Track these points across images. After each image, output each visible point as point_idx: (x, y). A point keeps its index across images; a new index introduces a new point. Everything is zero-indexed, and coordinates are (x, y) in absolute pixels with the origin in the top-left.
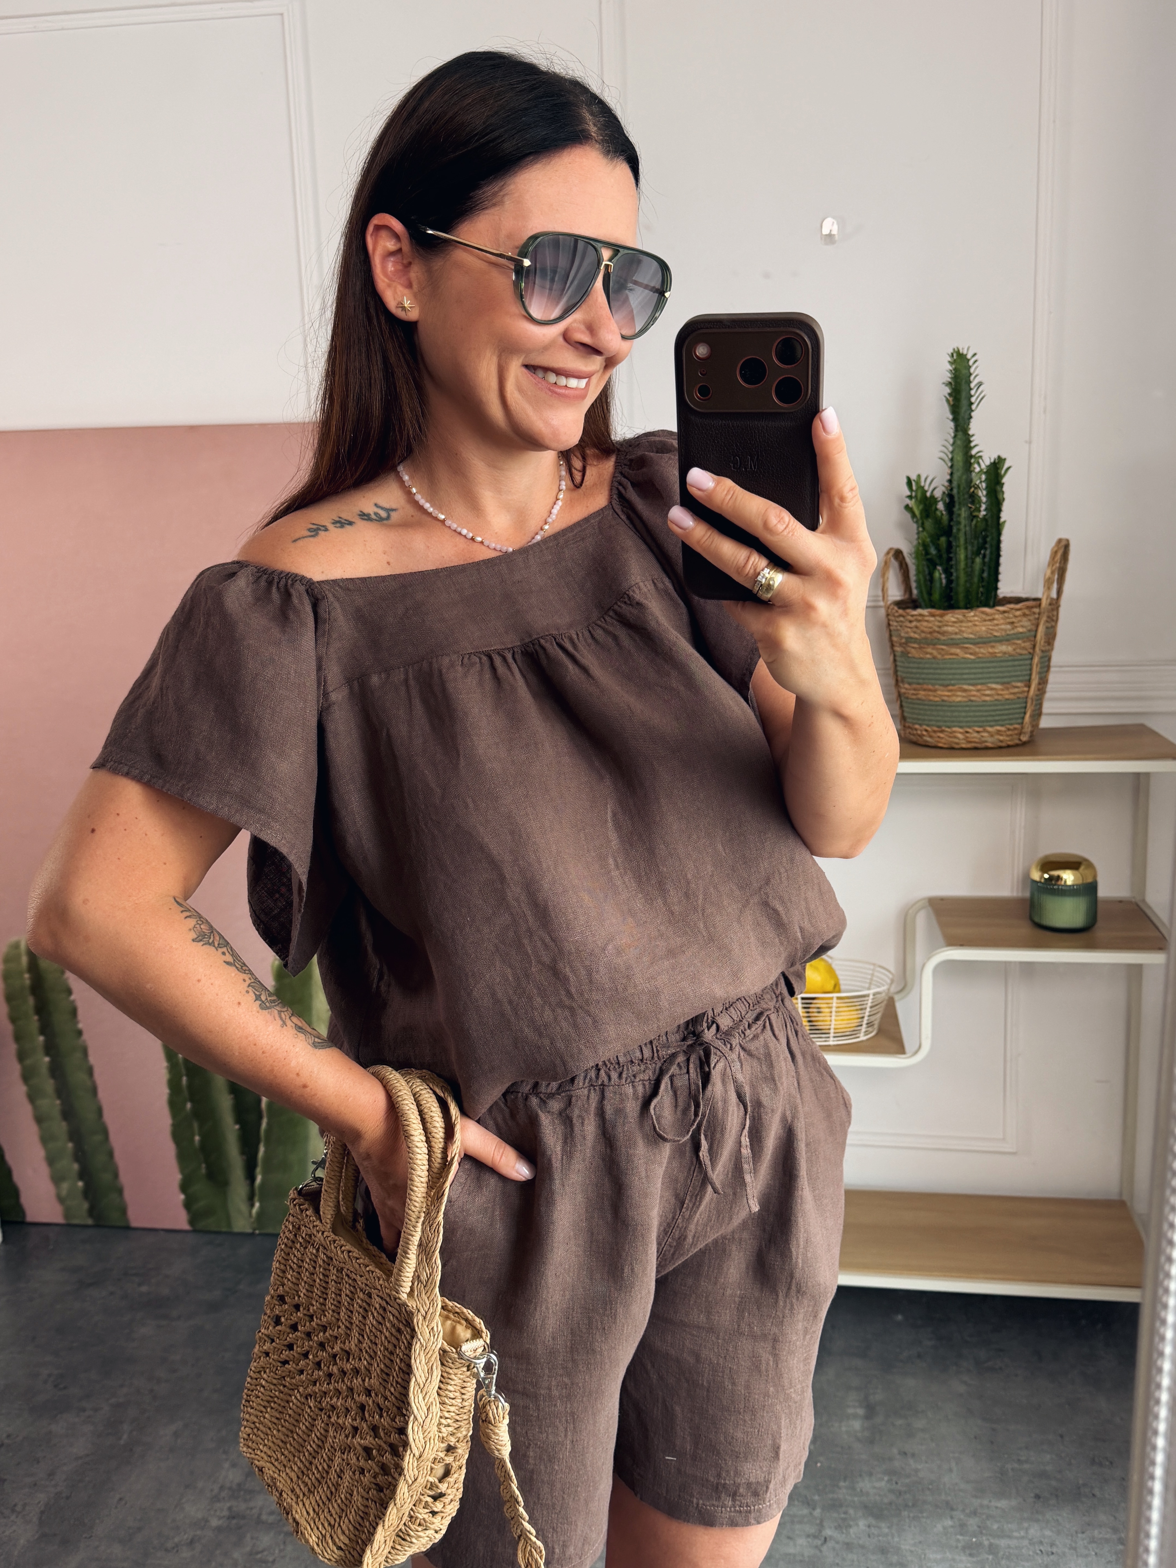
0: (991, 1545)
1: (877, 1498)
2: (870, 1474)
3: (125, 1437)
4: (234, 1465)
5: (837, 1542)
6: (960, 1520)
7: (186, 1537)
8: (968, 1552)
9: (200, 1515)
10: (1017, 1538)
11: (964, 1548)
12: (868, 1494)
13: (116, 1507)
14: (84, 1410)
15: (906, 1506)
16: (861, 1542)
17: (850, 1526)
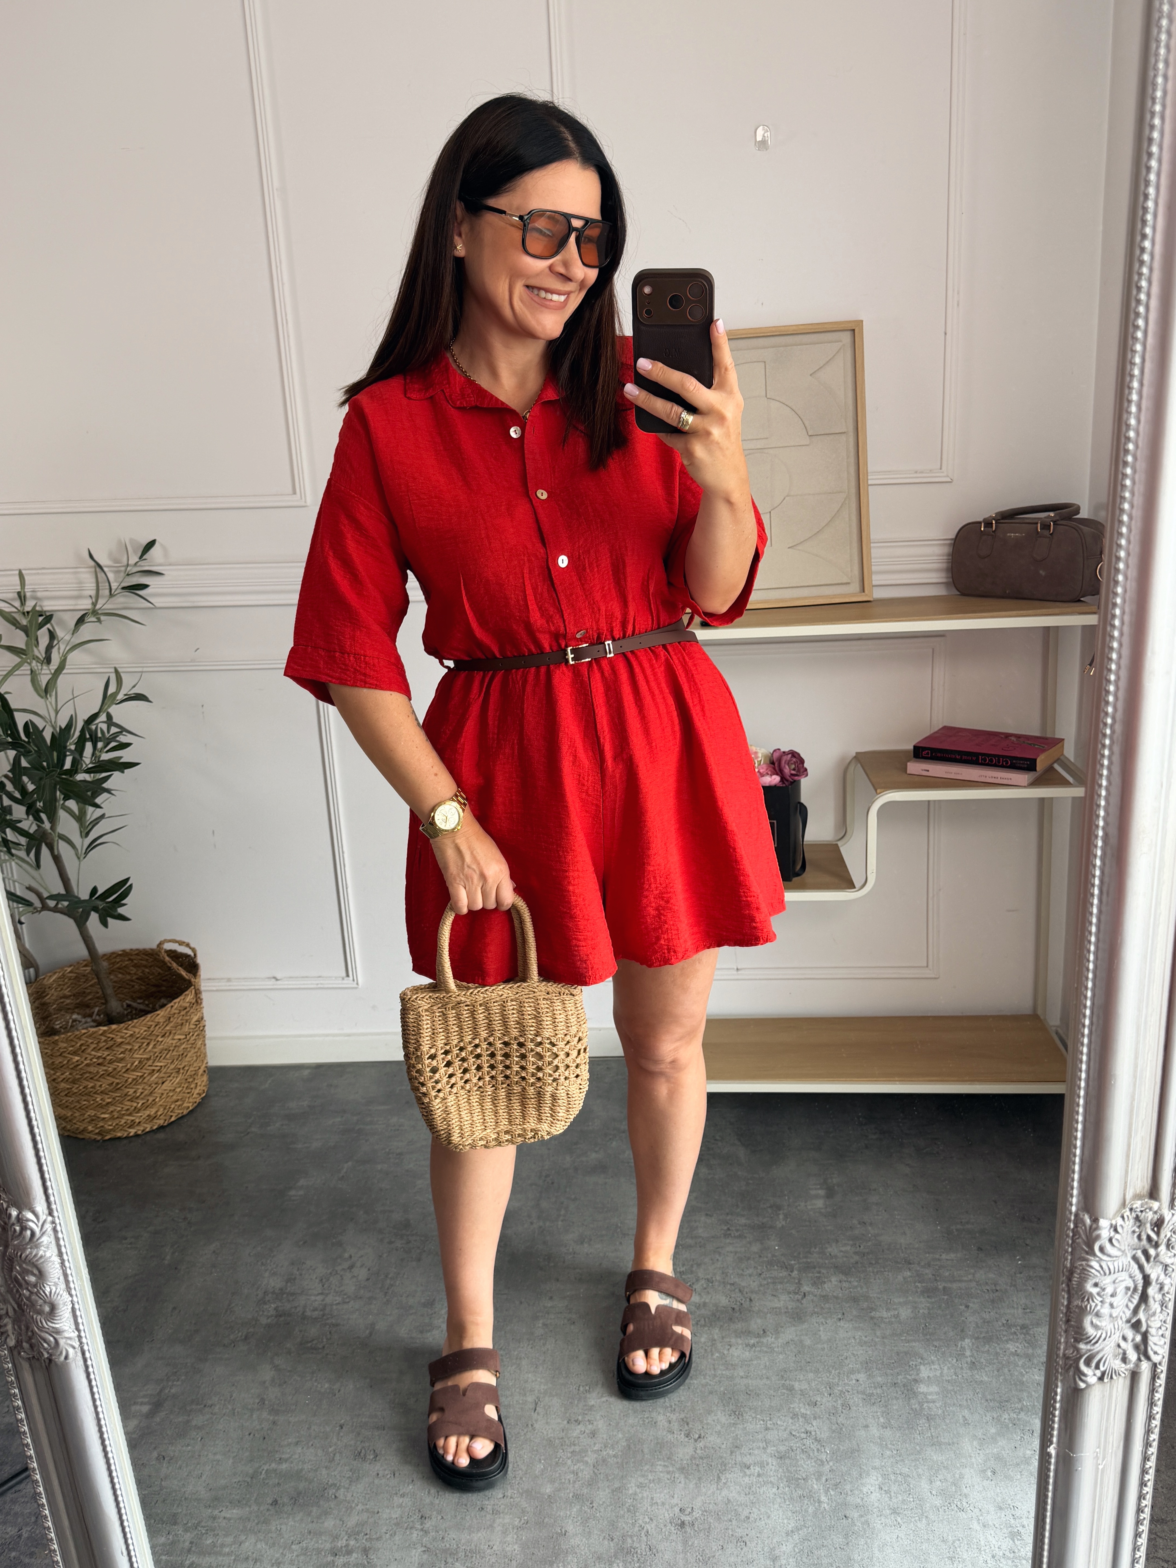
0: (944, 1288)
1: (845, 1259)
2: (837, 1241)
3: (168, 1257)
4: (275, 1274)
5: (816, 1296)
6: (916, 1271)
7: (240, 1334)
8: (926, 1295)
9: (250, 1316)
10: (966, 1281)
11: (923, 1292)
12: (836, 1257)
13: (172, 1316)
14: (126, 1239)
15: (871, 1263)
16: (835, 1294)
17: (825, 1283)
